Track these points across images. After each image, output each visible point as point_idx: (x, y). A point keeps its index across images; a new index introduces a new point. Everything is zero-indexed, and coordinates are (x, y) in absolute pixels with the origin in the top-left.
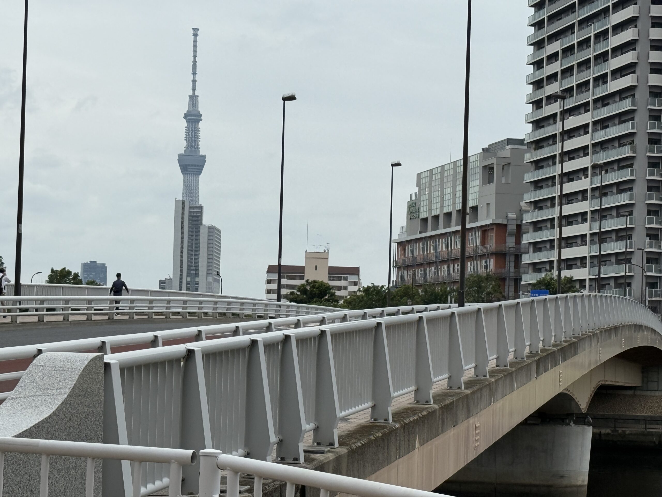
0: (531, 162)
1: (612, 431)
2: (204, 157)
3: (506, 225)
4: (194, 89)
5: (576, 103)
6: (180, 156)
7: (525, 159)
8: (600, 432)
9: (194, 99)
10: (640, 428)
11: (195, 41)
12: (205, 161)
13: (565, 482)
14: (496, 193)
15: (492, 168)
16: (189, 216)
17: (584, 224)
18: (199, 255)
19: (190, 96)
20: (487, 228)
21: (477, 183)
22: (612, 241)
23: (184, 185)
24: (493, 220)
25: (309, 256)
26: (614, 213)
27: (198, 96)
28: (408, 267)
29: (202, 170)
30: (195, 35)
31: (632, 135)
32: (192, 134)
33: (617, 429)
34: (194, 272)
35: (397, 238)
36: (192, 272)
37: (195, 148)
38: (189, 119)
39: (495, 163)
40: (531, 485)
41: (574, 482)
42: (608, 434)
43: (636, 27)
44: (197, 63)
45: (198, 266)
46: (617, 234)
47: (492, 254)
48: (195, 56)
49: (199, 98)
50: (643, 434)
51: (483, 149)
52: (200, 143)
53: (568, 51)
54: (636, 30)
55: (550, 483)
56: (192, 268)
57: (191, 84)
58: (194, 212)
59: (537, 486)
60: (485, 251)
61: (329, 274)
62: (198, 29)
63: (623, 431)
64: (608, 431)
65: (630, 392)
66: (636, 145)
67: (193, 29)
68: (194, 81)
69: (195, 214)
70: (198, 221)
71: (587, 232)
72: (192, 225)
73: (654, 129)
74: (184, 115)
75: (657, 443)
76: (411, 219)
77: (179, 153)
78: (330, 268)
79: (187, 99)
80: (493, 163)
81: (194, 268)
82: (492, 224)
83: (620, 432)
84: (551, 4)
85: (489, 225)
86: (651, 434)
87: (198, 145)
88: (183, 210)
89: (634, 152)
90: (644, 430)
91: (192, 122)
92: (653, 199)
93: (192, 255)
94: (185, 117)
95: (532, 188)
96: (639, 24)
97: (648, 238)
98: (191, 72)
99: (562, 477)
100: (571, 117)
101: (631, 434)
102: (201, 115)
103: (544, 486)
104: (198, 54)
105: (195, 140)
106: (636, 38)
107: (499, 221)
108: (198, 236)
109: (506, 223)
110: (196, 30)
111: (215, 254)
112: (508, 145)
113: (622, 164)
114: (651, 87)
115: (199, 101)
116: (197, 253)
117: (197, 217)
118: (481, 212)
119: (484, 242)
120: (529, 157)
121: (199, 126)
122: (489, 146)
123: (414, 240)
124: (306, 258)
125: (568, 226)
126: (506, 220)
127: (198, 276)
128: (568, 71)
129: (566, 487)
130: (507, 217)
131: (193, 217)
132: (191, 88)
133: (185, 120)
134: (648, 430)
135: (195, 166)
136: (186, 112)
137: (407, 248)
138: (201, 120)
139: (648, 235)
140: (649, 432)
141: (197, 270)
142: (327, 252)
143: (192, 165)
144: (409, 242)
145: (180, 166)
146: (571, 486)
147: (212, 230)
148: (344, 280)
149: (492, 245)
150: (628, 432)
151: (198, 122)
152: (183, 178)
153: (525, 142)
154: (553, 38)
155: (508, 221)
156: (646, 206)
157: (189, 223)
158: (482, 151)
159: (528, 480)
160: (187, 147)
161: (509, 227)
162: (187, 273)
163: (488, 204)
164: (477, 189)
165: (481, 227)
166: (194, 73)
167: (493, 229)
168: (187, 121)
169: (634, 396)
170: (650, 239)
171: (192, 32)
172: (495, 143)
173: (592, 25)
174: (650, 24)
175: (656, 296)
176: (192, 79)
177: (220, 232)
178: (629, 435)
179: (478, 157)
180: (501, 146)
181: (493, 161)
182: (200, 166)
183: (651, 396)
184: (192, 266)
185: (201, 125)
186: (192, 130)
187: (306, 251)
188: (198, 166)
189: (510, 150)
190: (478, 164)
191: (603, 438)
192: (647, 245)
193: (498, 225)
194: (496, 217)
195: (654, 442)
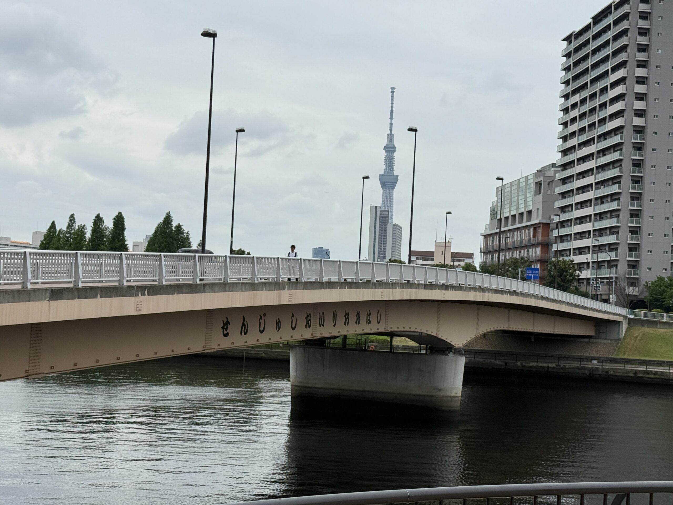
0: (560, 180)
1: (556, 365)
2: (397, 176)
3: (549, 224)
4: (391, 130)
5: (587, 138)
6: (380, 175)
7: (556, 177)
8: (548, 366)
9: (391, 137)
10: (575, 364)
11: (392, 96)
12: (398, 179)
13: (442, 394)
14: (543, 201)
15: (541, 184)
16: (380, 217)
17: (590, 223)
18: (386, 244)
19: (388, 134)
20: (536, 226)
21: (532, 194)
22: (607, 235)
23: (383, 196)
24: (540, 220)
25: (437, 245)
26: (608, 215)
27: (394, 134)
28: (489, 252)
29: (395, 185)
30: (393, 92)
31: (620, 161)
32: (389, 161)
33: (560, 364)
34: (383, 255)
35: (483, 232)
36: (381, 255)
37: (391, 170)
38: (387, 150)
39: (543, 181)
40: (419, 395)
41: (448, 394)
42: (554, 368)
43: (625, 84)
44: (394, 112)
45: (386, 251)
46: (610, 230)
47: (539, 244)
48: (392, 107)
49: (394, 136)
50: (578, 368)
51: (537, 171)
52: (394, 167)
53: (583, 101)
54: (625, 86)
55: (432, 394)
56: (381, 253)
57: (389, 126)
58: (383, 214)
59: (423, 396)
60: (534, 242)
61: (452, 257)
62: (395, 88)
63: (564, 366)
64: (554, 365)
65: (587, 340)
66: (623, 167)
67: (391, 88)
68: (391, 124)
69: (384, 216)
70: (386, 220)
71: (591, 229)
72: (382, 223)
73: (636, 156)
74: (384, 148)
75: (588, 374)
76: (492, 219)
77: (380, 174)
78: (452, 253)
79: (386, 136)
80: (541, 181)
81: (383, 253)
82: (539, 223)
83: (562, 366)
84: (575, 68)
85: (537, 223)
86: (584, 368)
87: (393, 168)
88: (376, 213)
89: (621, 173)
90: (578, 365)
91: (389, 152)
92: (634, 206)
93: (382, 244)
94: (384, 149)
95: (560, 198)
96: (627, 82)
97: (630, 233)
98: (389, 118)
99: (440, 390)
100: (584, 148)
101: (570, 368)
102: (395, 148)
103: (428, 396)
104: (394, 105)
105: (391, 165)
106: (625, 92)
107: (545, 221)
108: (386, 231)
109: (549, 222)
110: (393, 89)
111: (397, 243)
112: (553, 167)
113: (615, 181)
114: (635, 126)
115: (394, 138)
116: (385, 243)
117: (386, 217)
118: (534, 214)
119: (535, 236)
120: (559, 176)
121: (394, 155)
122: (541, 168)
123: (493, 233)
124: (435, 246)
125: (581, 224)
126: (549, 220)
127: (385, 259)
128: (583, 116)
129: (443, 397)
130: (550, 218)
131: (382, 217)
132: (389, 128)
133: (384, 151)
134: (582, 365)
135: (391, 182)
136: (385, 146)
137: (489, 239)
138: (396, 151)
139: (630, 231)
140: (582, 367)
141: (385, 254)
142: (450, 242)
143: (389, 182)
144: (490, 235)
145: (381, 183)
146: (446, 397)
147: (395, 227)
148: (462, 261)
149: (540, 238)
150: (567, 367)
151: (394, 153)
152: (382, 191)
153: (556, 166)
154: (575, 92)
155: (550, 221)
156: (629, 211)
157: (380, 222)
158: (536, 172)
159: (417, 392)
160: (386, 170)
161: (551, 225)
162: (378, 256)
163: (538, 209)
164: (531, 198)
165: (533, 225)
166: (391, 119)
167: (540, 227)
168: (386, 152)
169: (589, 342)
170: (632, 234)
171: (390, 90)
172: (545, 167)
173: (598, 82)
174: (635, 82)
175: (634, 274)
176: (390, 122)
177: (401, 228)
178: (568, 368)
179: (532, 176)
180: (548, 169)
181: (542, 179)
182: (394, 183)
183: (601, 343)
184: (381, 252)
185: (395, 154)
186: (389, 158)
187: (436, 241)
188: (393, 183)
189: (553, 171)
190: (532, 181)
191: (550, 370)
192: (629, 238)
193: (543, 224)
194: (543, 218)
195: (586, 374)
